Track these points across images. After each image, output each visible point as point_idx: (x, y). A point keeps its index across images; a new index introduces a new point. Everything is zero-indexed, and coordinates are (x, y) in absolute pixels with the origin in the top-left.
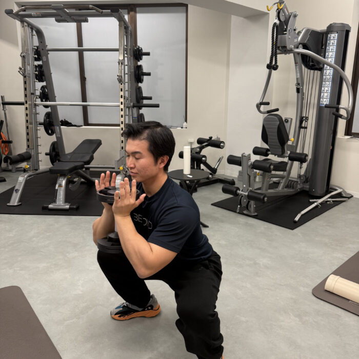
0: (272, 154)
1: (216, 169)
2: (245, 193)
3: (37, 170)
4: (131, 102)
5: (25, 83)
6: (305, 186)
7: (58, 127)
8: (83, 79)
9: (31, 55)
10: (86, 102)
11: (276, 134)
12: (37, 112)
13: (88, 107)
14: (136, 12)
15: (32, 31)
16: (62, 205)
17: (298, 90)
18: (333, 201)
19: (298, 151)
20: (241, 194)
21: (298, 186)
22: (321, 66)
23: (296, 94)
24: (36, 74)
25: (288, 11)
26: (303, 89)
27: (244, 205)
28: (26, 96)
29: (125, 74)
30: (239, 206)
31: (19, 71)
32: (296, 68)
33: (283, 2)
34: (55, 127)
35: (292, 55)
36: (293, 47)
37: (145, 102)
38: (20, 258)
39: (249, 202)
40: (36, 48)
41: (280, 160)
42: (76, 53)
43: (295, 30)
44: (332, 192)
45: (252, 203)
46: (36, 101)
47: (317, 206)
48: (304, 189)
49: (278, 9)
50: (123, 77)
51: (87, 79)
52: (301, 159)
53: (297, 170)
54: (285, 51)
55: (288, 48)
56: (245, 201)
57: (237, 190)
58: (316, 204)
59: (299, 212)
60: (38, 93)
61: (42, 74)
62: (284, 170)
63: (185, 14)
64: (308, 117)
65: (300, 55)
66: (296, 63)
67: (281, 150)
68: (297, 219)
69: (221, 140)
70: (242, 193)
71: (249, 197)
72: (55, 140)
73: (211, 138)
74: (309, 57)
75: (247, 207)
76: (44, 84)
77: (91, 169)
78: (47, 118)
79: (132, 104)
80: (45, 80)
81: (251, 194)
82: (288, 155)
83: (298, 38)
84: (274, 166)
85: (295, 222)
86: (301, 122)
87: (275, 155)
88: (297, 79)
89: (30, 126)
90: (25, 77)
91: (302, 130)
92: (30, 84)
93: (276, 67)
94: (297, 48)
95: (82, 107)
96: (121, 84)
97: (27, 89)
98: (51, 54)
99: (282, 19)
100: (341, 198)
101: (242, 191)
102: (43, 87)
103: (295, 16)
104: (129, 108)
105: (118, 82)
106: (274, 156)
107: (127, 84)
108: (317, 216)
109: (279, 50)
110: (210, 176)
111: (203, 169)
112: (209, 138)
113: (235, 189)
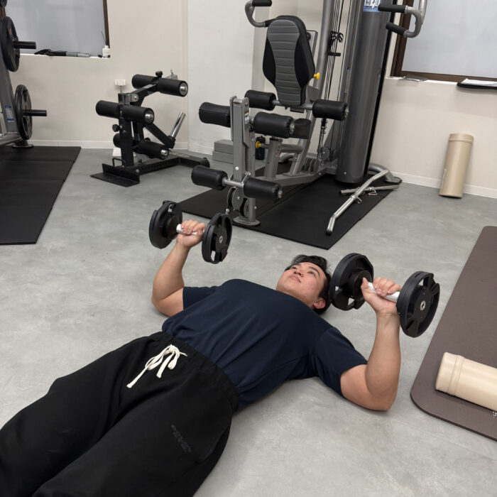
0: (282, 104)
1: (174, 139)
2: (238, 184)
6: (328, 167)
18: (377, 191)
20: (232, 186)
21: (320, 167)
27: (236, 206)
30: (227, 210)
39: (245, 200)
44: (372, 175)
45: (251, 201)
56: (237, 198)
57: (222, 177)
58: (353, 197)
59: (331, 214)
68: (330, 227)
69: (180, 78)
70: (233, 182)
71: (247, 191)
73: (159, 74)
75: (242, 211)
81: (249, 184)
82: (311, 106)
85: (329, 234)
86: (330, 43)
87: (286, 108)
91: (331, 58)
100: (387, 185)
101: (232, 179)
108: (360, 219)
110: (163, 151)
111: (148, 139)
112: (157, 74)
113: (218, 177)
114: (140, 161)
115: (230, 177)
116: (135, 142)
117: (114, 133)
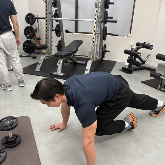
1: (145, 62)
3: (50, 54)
4: (101, 19)
5: (46, 6)
8: (77, 7)
16: (60, 73)
20: (162, 79)
24: (52, 2)
27: (163, 85)
28: (46, 14)
30: (160, 86)
34: (61, 32)
50: (98, 4)
56: (164, 83)
61: (56, 3)
69: (151, 44)
77: (76, 56)
80: (57, 7)
90: (46, 3)
92: (48, 7)
96: (97, 8)
97: (47, 10)
104: (99, 22)
107: (99, 9)
110: (141, 65)
111: (137, 61)
112: (144, 43)
113: (159, 75)
114: (134, 67)
115: (162, 76)
116: (133, 62)
117: (128, 59)
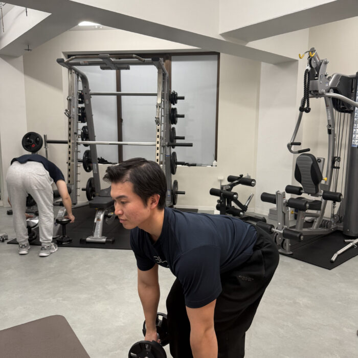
0: (305, 192)
1: (247, 207)
2: (280, 231)
3: (75, 204)
4: (166, 141)
5: (70, 123)
6: (338, 226)
7: (95, 165)
8: (120, 121)
9: (76, 99)
10: (121, 141)
11: (310, 173)
12: (79, 150)
13: (123, 146)
14: (171, 60)
15: (78, 77)
16: (99, 238)
17: (330, 132)
19: (331, 190)
20: (276, 232)
21: (332, 226)
22: (352, 109)
23: (328, 135)
24: (79, 116)
25: (319, 59)
26: (334, 131)
27: (279, 243)
28: (70, 135)
29: (162, 116)
31: (65, 113)
32: (327, 111)
33: (315, 51)
34: (93, 164)
35: (323, 99)
36: (324, 91)
37: (178, 141)
38: (61, 289)
39: (284, 240)
40: (80, 92)
41: (314, 198)
42: (115, 98)
43: (326, 76)
45: (287, 241)
46: (78, 140)
47: (353, 247)
48: (338, 229)
49: (309, 57)
50: (160, 119)
51: (124, 121)
52: (335, 198)
53: (330, 209)
54: (317, 95)
55: (320, 92)
56: (280, 239)
57: (271, 228)
58: (351, 244)
59: (336, 252)
60: (80, 133)
61: (84, 116)
62: (319, 209)
63: (216, 62)
64: (339, 158)
65: (331, 99)
66: (327, 106)
67: (315, 189)
69: (252, 178)
70: (277, 230)
71: (285, 235)
72: (92, 176)
73: (241, 176)
74: (340, 100)
75: (282, 246)
76: (85, 124)
78: (86, 156)
79: (167, 143)
80: (87, 121)
81: (286, 232)
82: (322, 194)
83: (328, 83)
84: (310, 205)
85: (332, 262)
86: (333, 162)
87: (309, 194)
88: (328, 121)
89: (71, 163)
90: (70, 118)
91: (335, 170)
92: (74, 125)
93: (308, 110)
94: (328, 92)
95: (117, 146)
96: (158, 125)
97: (72, 129)
98: (93, 98)
99: (314, 66)
101: (277, 229)
102: (84, 128)
103: (326, 63)
105: (155, 123)
106: (307, 194)
107: (163, 125)
109: (311, 94)
110: (241, 213)
111: (233, 207)
113: (269, 227)
115: (276, 228)
116: (227, 208)
117: (217, 203)
